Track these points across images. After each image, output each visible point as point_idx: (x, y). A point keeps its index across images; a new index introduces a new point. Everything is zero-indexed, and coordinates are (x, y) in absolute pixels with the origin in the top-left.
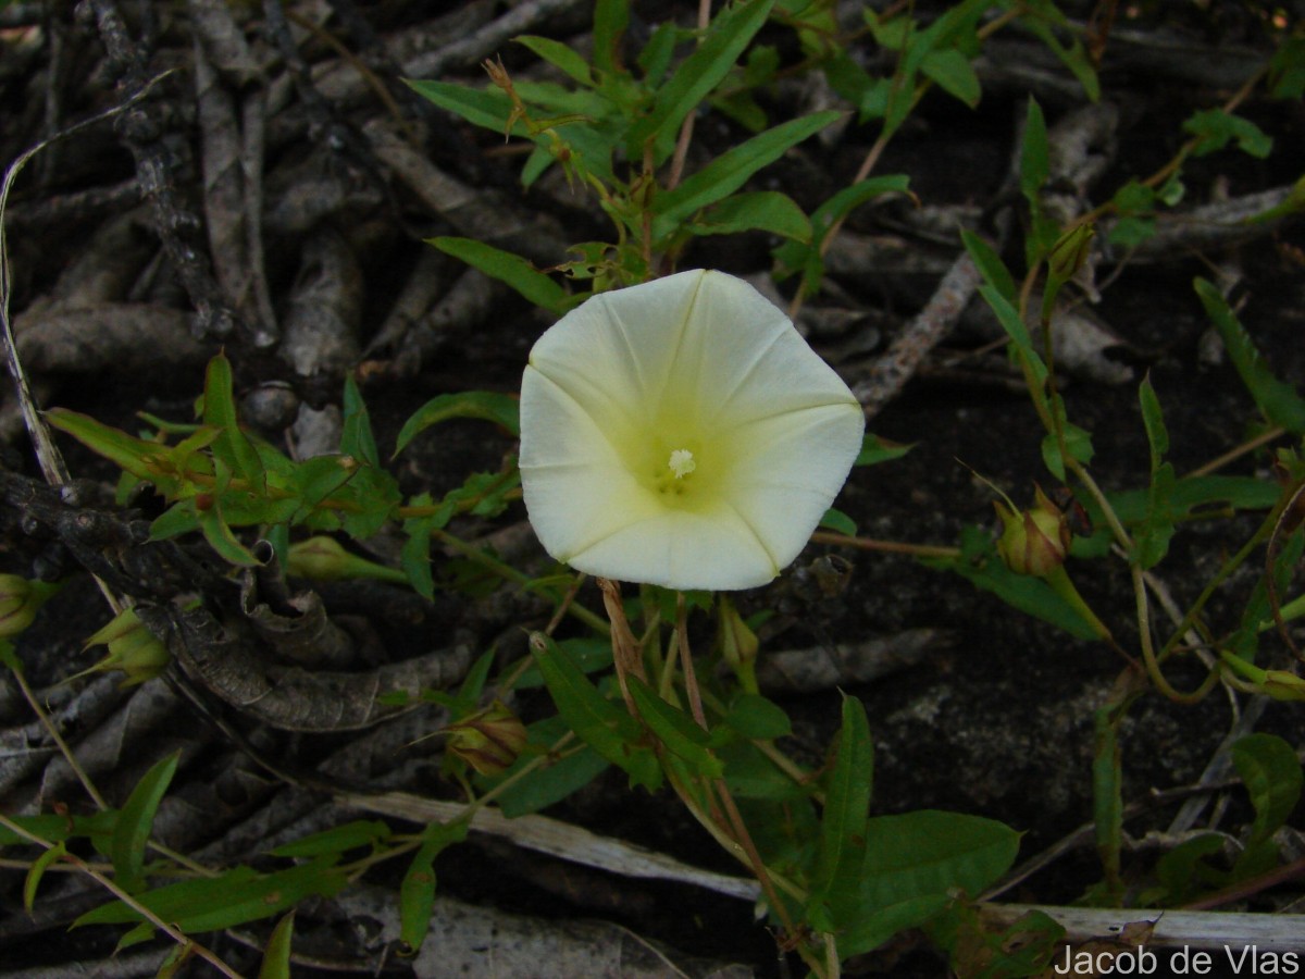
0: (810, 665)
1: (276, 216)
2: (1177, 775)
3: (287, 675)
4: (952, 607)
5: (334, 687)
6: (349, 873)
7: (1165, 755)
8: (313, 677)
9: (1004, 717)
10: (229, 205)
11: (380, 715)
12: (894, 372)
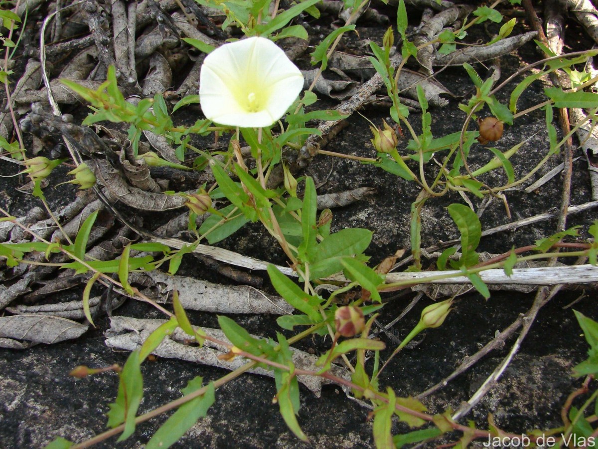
0: (322, 200)
1: (140, 49)
2: (450, 237)
3: (135, 190)
4: (376, 182)
5: (152, 197)
6: (156, 265)
7: (447, 231)
8: (145, 192)
9: (390, 218)
10: (122, 44)
11: (167, 208)
12: (358, 99)
